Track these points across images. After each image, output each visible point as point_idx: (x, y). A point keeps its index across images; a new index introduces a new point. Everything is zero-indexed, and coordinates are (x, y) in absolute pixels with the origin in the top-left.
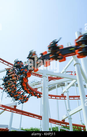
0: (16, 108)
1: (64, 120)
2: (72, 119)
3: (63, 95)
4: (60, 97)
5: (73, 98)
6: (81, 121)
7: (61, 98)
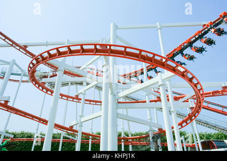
0: (8, 104)
1: (72, 127)
2: (82, 126)
3: (77, 96)
4: (73, 98)
5: (89, 102)
6: (92, 129)
7: (74, 100)
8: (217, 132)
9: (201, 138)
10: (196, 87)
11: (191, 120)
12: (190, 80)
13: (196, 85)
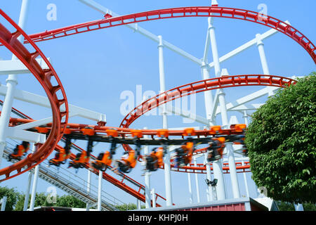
8: (67, 194)
9: (38, 203)
10: (58, 106)
11: (30, 167)
12: (52, 91)
13: (58, 103)
